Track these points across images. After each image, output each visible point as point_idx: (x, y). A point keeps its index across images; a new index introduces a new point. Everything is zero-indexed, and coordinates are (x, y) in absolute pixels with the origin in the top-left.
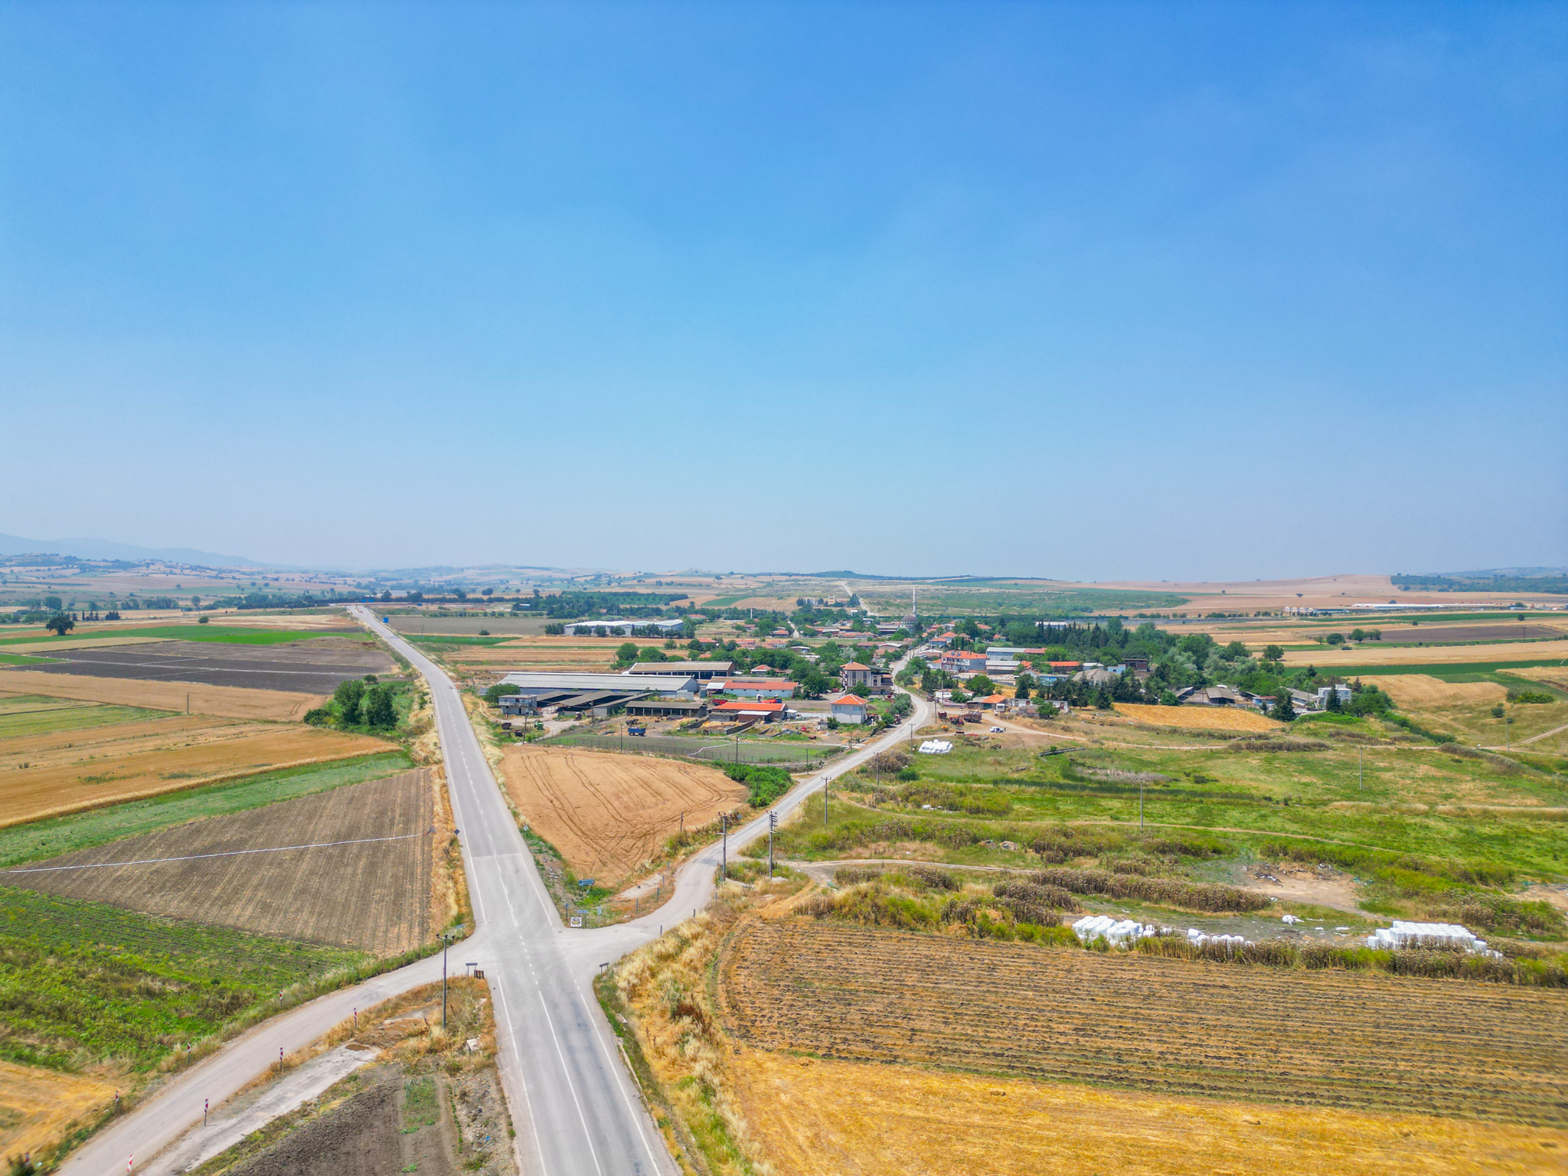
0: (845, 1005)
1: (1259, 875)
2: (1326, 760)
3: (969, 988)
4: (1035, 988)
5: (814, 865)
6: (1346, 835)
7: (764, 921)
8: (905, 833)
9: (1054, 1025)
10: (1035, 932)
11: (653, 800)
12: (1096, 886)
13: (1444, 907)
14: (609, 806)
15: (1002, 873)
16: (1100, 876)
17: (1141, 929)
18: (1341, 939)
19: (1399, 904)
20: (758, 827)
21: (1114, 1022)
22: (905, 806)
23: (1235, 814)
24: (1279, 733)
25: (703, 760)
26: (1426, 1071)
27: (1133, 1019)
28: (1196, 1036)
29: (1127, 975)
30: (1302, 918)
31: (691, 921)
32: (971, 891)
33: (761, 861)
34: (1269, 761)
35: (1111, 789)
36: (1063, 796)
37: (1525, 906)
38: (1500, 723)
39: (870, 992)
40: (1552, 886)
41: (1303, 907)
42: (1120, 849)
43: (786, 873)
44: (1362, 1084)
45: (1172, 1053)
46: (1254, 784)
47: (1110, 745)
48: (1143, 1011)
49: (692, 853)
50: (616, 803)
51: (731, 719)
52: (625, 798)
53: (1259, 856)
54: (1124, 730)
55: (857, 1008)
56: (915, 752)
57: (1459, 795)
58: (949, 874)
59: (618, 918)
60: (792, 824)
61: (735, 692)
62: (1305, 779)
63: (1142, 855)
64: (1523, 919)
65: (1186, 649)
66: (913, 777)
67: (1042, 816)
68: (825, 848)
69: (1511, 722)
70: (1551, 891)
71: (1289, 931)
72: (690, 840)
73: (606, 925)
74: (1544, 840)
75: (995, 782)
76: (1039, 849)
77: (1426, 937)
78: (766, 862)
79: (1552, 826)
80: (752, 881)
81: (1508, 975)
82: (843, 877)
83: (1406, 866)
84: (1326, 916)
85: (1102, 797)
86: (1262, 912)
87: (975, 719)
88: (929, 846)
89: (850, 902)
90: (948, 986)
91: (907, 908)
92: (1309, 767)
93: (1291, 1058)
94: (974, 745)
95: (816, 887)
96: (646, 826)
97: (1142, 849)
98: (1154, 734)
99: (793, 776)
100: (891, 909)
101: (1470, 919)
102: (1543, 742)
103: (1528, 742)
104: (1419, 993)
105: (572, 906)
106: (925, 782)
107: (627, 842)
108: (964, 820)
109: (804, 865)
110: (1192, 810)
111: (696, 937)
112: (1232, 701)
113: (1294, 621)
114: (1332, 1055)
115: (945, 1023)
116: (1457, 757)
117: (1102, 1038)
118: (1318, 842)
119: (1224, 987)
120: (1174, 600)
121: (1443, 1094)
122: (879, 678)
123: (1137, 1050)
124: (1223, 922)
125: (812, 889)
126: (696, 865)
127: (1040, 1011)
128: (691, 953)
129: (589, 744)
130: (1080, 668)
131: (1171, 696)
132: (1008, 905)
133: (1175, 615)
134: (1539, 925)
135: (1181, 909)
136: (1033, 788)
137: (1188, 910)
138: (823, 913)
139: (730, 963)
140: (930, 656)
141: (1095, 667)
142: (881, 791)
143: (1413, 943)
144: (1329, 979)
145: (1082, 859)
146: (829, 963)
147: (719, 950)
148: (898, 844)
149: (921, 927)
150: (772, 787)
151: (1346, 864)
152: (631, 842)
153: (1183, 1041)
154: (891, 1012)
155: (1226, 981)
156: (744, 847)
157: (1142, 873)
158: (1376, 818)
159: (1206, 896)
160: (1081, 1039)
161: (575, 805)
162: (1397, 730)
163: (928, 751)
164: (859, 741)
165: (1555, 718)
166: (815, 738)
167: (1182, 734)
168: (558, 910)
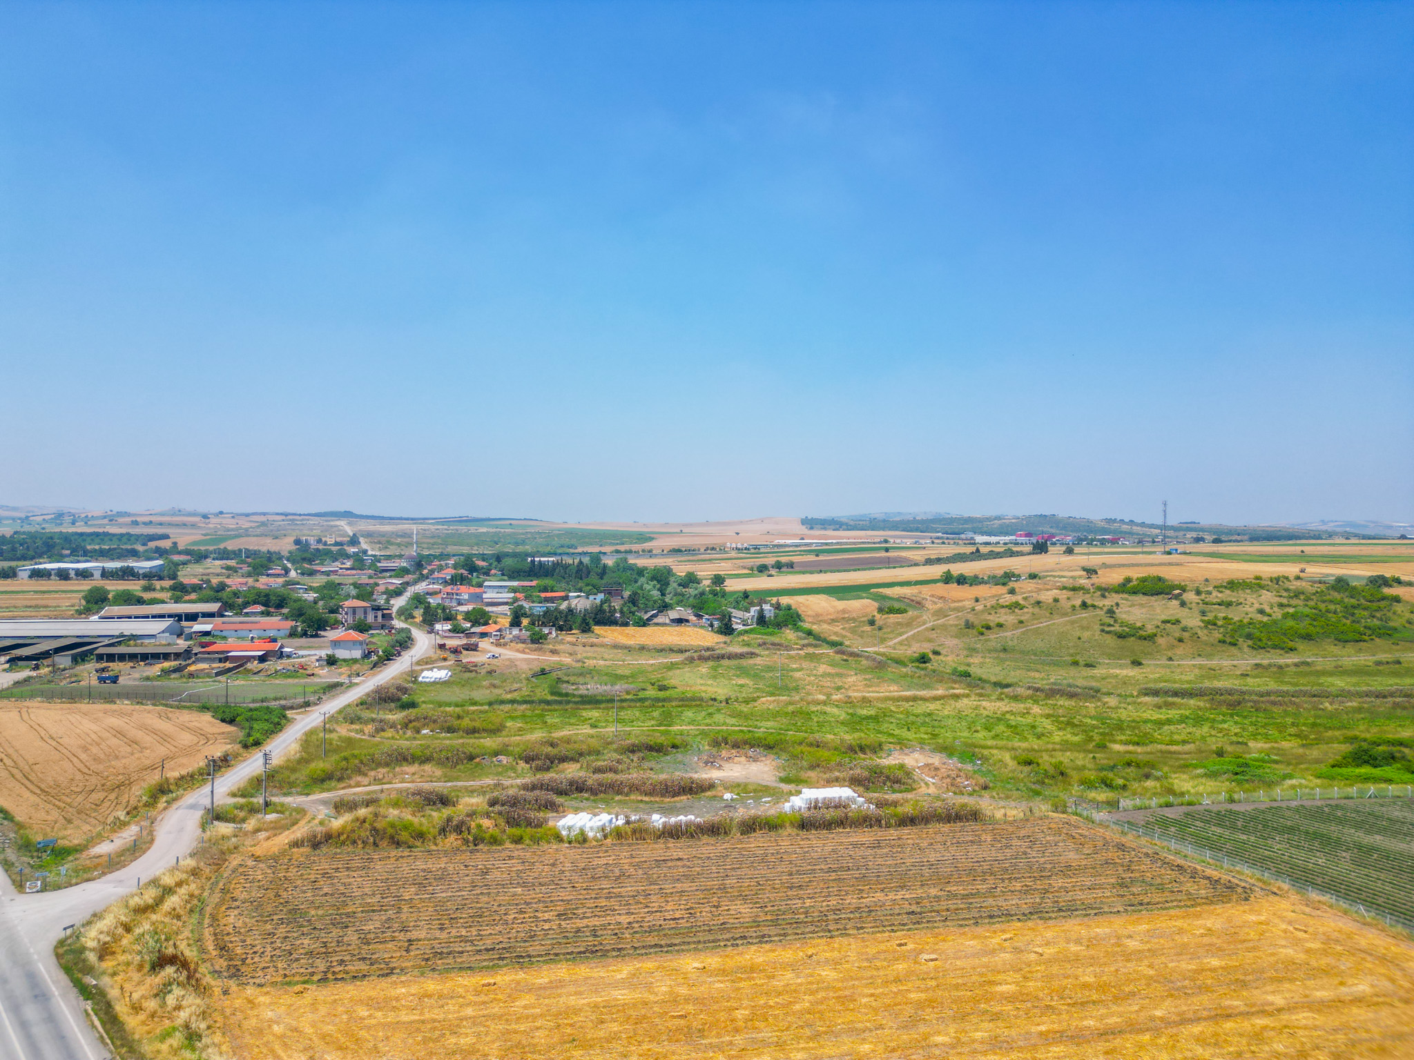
0: (342, 928)
1: (706, 763)
2: (756, 665)
3: (463, 893)
4: (524, 885)
5: (311, 798)
6: (769, 724)
7: (257, 859)
8: (404, 758)
9: (539, 915)
10: (524, 834)
11: (129, 749)
12: (577, 787)
13: (837, 774)
14: (75, 760)
15: (495, 785)
16: (581, 777)
17: (614, 820)
18: (766, 808)
19: (807, 775)
20: (251, 766)
21: (591, 903)
22: (404, 733)
23: (689, 714)
24: (722, 645)
25: (189, 704)
26: (824, 904)
27: (607, 898)
28: (657, 904)
29: (603, 861)
30: (738, 794)
31: (176, 868)
32: (467, 805)
33: (254, 800)
34: (714, 669)
35: (591, 701)
36: (550, 710)
37: (889, 768)
38: (874, 630)
39: (367, 912)
40: (906, 751)
41: (738, 785)
42: (598, 753)
43: (280, 809)
44: (780, 922)
45: (637, 922)
46: (703, 688)
47: (590, 663)
48: (615, 890)
49: (175, 800)
50: (83, 756)
51: (220, 660)
52: (95, 750)
53: (707, 747)
54: (603, 649)
55: (354, 929)
56: (415, 681)
57: (846, 686)
58: (445, 792)
59: (85, 876)
60: (288, 760)
61: (224, 634)
62: (741, 681)
63: (616, 756)
64: (888, 777)
65: (653, 579)
66: (413, 705)
67: (532, 730)
68: (323, 781)
69: (880, 629)
70: (906, 754)
71: (729, 806)
72: (172, 787)
73: (72, 885)
74: (902, 716)
75: (490, 704)
76: (528, 760)
77: (825, 799)
78: (259, 800)
79: (906, 705)
80: (243, 820)
81: (879, 821)
82: (340, 806)
83: (811, 745)
84: (755, 791)
85: (584, 709)
86: (709, 794)
87: (472, 648)
88: (428, 767)
89: (349, 828)
90: (444, 895)
91: (406, 828)
92: (743, 672)
93: (728, 910)
94: (471, 671)
95: (313, 819)
96: (121, 777)
97: (616, 751)
98: (627, 651)
99: (289, 713)
100: (390, 831)
101: (855, 782)
102: (901, 643)
103: (891, 643)
104: (820, 844)
105: (27, 871)
106: (425, 709)
107: (96, 796)
108: (461, 741)
109: (301, 799)
110: (656, 714)
111: (179, 884)
112: (687, 621)
113: (733, 554)
114: (756, 903)
115: (441, 929)
116: (845, 657)
117: (581, 919)
118: (749, 731)
119: (680, 859)
120: (643, 538)
121: (835, 920)
122: (380, 614)
123: (609, 924)
124: (678, 805)
125: (309, 822)
126: (180, 812)
127: (527, 904)
128: (173, 901)
129: (50, 696)
130: (566, 598)
131: (640, 619)
132: (500, 813)
133: (643, 551)
134: (898, 781)
135: (646, 799)
136: (525, 706)
137: (652, 799)
138: (320, 843)
139: (218, 905)
140: (431, 591)
141: (579, 596)
142: (381, 721)
143: (815, 805)
144: (758, 842)
145: (565, 765)
146: (326, 890)
147: (206, 894)
148: (397, 769)
149: (418, 844)
150: (266, 726)
151: (769, 747)
152: (101, 795)
153: (646, 910)
154: (389, 928)
155: (681, 855)
156: (234, 789)
157: (616, 772)
158: (791, 708)
159: (666, 785)
160: (563, 923)
161: (30, 763)
162: (805, 639)
163: (427, 680)
164: (358, 675)
165: (909, 624)
166: (313, 675)
167: (649, 650)
168: (10, 876)
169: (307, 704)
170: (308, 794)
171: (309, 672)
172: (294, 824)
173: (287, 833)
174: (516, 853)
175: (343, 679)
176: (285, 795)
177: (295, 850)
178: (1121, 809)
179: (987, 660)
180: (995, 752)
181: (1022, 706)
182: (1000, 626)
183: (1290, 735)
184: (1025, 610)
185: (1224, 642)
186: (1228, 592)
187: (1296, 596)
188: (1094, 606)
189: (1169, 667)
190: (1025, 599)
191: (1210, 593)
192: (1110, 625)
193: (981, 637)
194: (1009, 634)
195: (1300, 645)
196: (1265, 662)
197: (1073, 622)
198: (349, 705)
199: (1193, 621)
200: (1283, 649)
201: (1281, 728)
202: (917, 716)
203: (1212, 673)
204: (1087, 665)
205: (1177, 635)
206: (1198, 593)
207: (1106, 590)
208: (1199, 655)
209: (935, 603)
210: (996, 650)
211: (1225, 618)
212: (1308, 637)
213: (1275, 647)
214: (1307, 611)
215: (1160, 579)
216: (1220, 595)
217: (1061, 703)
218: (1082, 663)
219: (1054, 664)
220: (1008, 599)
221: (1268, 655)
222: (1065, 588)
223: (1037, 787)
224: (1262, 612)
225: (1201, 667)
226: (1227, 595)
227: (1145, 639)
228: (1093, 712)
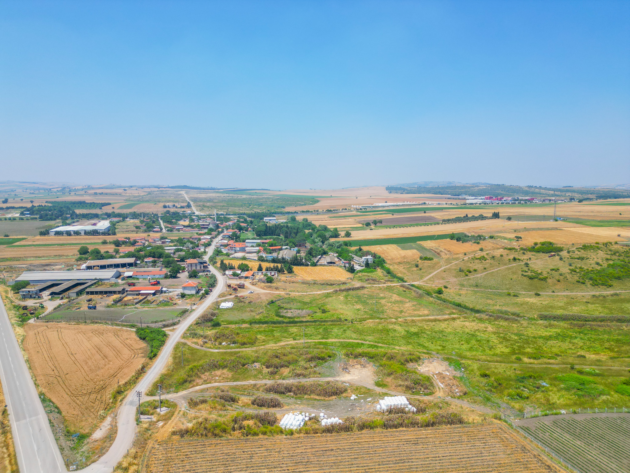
1: (343, 369)
2: (364, 294)
5: (179, 394)
6: (371, 338)
7: (159, 443)
8: (215, 364)
10: (267, 430)
11: (103, 362)
12: (288, 390)
14: (82, 370)
15: (254, 385)
16: (290, 385)
19: (387, 380)
22: (215, 344)
23: (336, 330)
24: (350, 280)
25: (126, 324)
29: (300, 450)
30: (357, 396)
31: (127, 455)
32: (242, 402)
33: (156, 398)
34: (346, 297)
35: (293, 322)
36: (276, 328)
37: (423, 376)
38: (417, 270)
40: (431, 360)
41: (357, 388)
42: (297, 361)
43: (167, 404)
46: (342, 311)
47: (293, 294)
49: (124, 398)
50: (86, 368)
51: (137, 295)
52: (90, 363)
53: (343, 357)
54: (297, 285)
56: (218, 308)
57: (405, 310)
58: (234, 395)
59: (93, 458)
61: (137, 277)
62: (358, 307)
63: (304, 364)
64: (422, 386)
65: (318, 237)
66: (218, 325)
67: (268, 341)
68: (183, 384)
69: (421, 269)
70: (431, 363)
71: (353, 405)
72: (123, 390)
73: (87, 466)
74: (429, 333)
75: (250, 323)
76: (267, 365)
77: (394, 405)
78: (158, 398)
79: (432, 324)
80: (152, 414)
82: (191, 403)
83: (389, 358)
84: (364, 392)
85: (290, 326)
87: (242, 286)
88: (225, 372)
91: (218, 426)
92: (359, 300)
94: (242, 302)
96: (101, 382)
97: (304, 360)
98: (308, 285)
99: (166, 331)
100: (212, 428)
101: (408, 388)
102: (429, 279)
103: (425, 279)
104: (392, 440)
105: (70, 453)
106: (223, 327)
107: (93, 397)
108: (239, 350)
109: (175, 396)
110: (321, 330)
111: (130, 465)
112: (334, 263)
113: (354, 213)
116: (404, 289)
118: (362, 344)
119: (332, 450)
120: (314, 200)
124: (331, 403)
125: (179, 414)
126: (126, 408)
129: (69, 319)
130: (281, 249)
131: (314, 263)
133: (314, 211)
134: (427, 388)
135: (318, 398)
136: (264, 325)
137: (320, 398)
138: (183, 434)
140: (223, 244)
141: (286, 249)
142: (205, 336)
144: (365, 437)
145: (283, 370)
147: (140, 468)
148: (213, 373)
149: (224, 435)
150: (158, 343)
151: (371, 358)
152: (95, 396)
155: (333, 446)
156: (148, 389)
157: (305, 376)
158: (380, 327)
159: (326, 392)
161: (66, 373)
162: (387, 276)
163: (224, 307)
164: (194, 304)
165: (433, 267)
166: (175, 304)
167: (318, 284)
168: (63, 458)
169: (174, 324)
170: (177, 392)
171: (174, 302)
172: (172, 415)
173: (170, 422)
174: (264, 442)
175: (188, 307)
176: (168, 393)
177: (174, 437)
178: (525, 417)
179: (469, 292)
180: (470, 362)
181: (483, 325)
182: (475, 271)
183: (606, 348)
184: (487, 261)
185: (579, 282)
186: (582, 251)
187: (614, 254)
188: (519, 260)
189: (552, 296)
190: (487, 254)
191: (574, 252)
192: (526, 272)
193: (467, 278)
194: (479, 275)
195: (615, 283)
196: (597, 293)
197: (509, 269)
198: (191, 325)
199: (565, 270)
200: (606, 286)
201: (602, 342)
202: (436, 333)
203: (572, 301)
204: (514, 296)
205: (557, 278)
206: (569, 252)
207: (525, 250)
208: (567, 289)
209: (446, 255)
210: (473, 286)
211: (580, 268)
212: (619, 278)
213: (603, 285)
214: (619, 263)
215: (551, 243)
216: (579, 253)
217: (501, 323)
218: (512, 294)
219: (500, 295)
220: (479, 254)
221: (599, 289)
222: (506, 249)
223: (488, 394)
224: (598, 264)
225: (567, 297)
226: (582, 254)
227: (542, 280)
228: (516, 331)
